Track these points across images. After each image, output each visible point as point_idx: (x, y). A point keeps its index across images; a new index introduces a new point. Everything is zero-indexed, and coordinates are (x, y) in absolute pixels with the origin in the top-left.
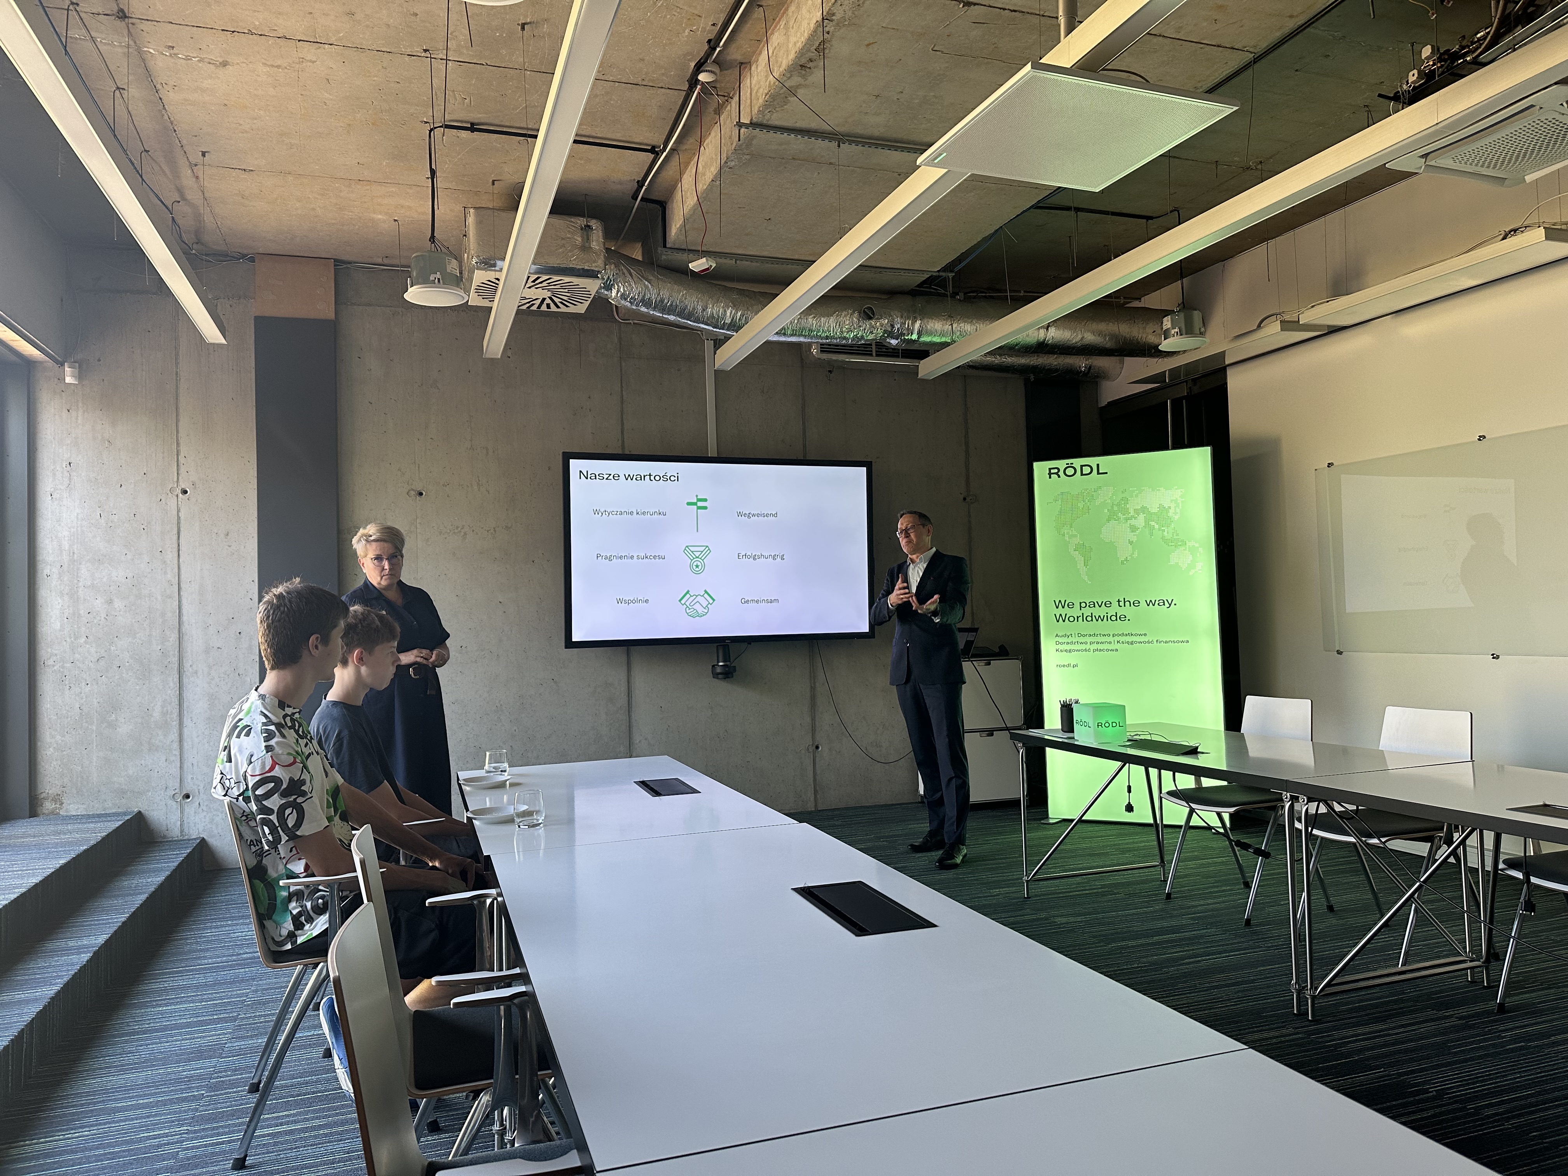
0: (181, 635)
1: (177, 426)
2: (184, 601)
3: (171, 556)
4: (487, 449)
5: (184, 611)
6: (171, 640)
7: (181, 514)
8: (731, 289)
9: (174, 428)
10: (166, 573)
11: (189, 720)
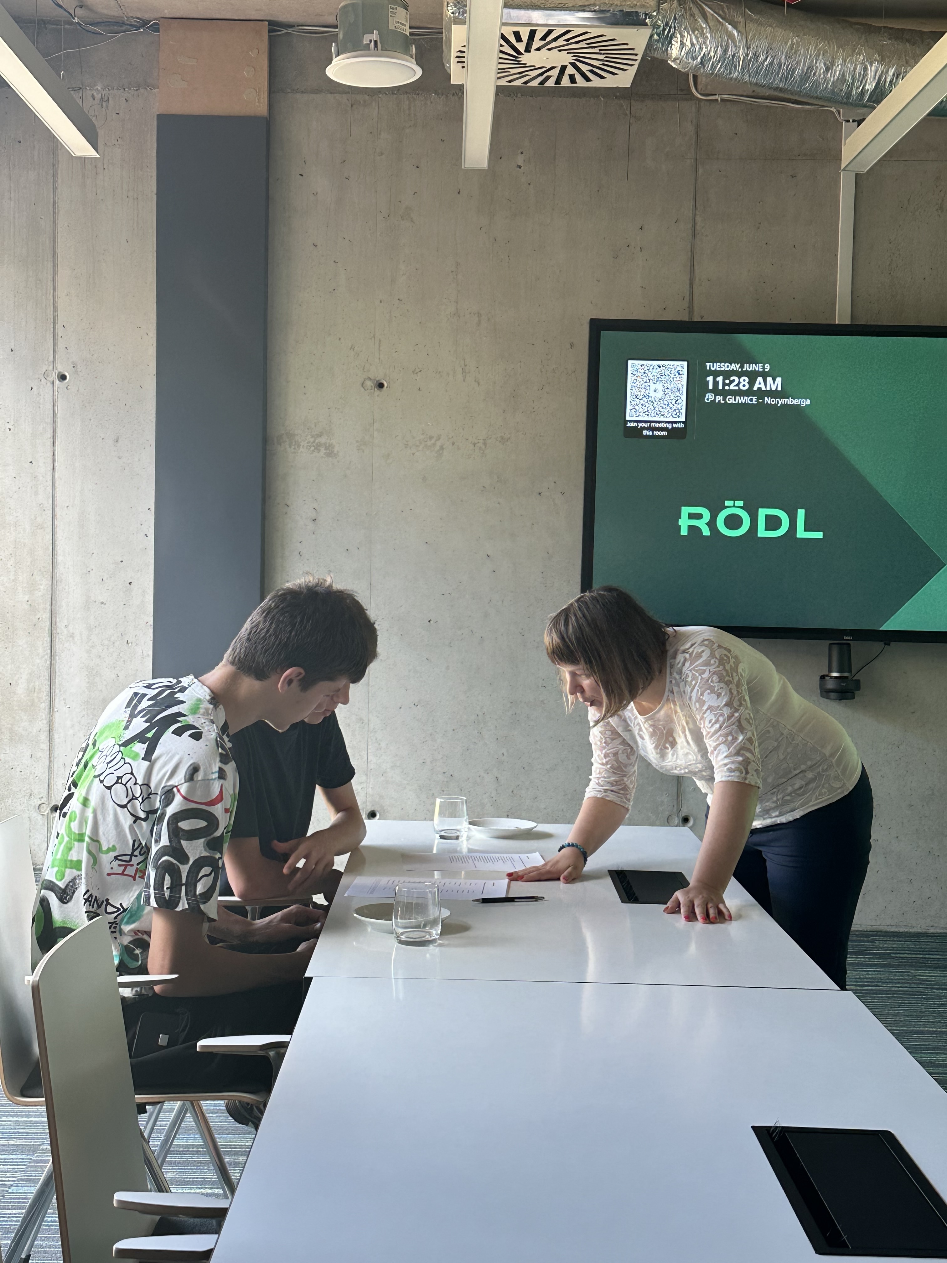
0: (54, 582)
1: (54, 280)
2: (59, 535)
3: (43, 468)
4: (479, 315)
5: (59, 549)
6: (42, 587)
7: (59, 410)
8: (878, 30)
9: (50, 284)
10: (36, 493)
11: (63, 702)
